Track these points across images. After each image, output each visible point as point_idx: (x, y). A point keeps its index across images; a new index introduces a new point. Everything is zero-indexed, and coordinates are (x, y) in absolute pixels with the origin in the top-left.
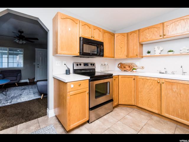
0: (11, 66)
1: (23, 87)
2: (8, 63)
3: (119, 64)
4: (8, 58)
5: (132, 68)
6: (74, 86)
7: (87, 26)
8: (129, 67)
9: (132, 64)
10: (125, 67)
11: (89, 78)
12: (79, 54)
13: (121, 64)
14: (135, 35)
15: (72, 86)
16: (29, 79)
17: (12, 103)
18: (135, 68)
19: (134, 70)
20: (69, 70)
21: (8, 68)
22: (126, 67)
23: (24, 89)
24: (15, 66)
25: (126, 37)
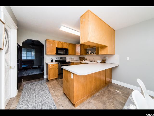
0: (28, 58)
1: (35, 69)
2: (26, 56)
4: (26, 54)
6: (51, 66)
7: (60, 43)
11: (58, 63)
12: (56, 54)
15: (50, 65)
16: (38, 66)
17: (29, 75)
20: (53, 60)
21: (26, 59)
23: (35, 70)
24: (30, 58)
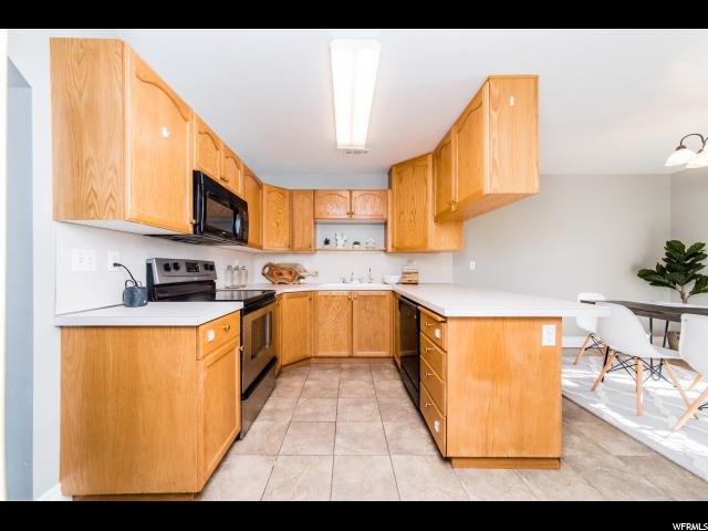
3: (265, 267)
5: (295, 275)
6: (215, 335)
7: (210, 140)
8: (291, 273)
9: (295, 265)
10: (281, 274)
12: (190, 230)
13: (270, 266)
14: (307, 200)
15: (211, 335)
18: (302, 274)
19: (302, 281)
22: (284, 272)
25: (287, 199)
